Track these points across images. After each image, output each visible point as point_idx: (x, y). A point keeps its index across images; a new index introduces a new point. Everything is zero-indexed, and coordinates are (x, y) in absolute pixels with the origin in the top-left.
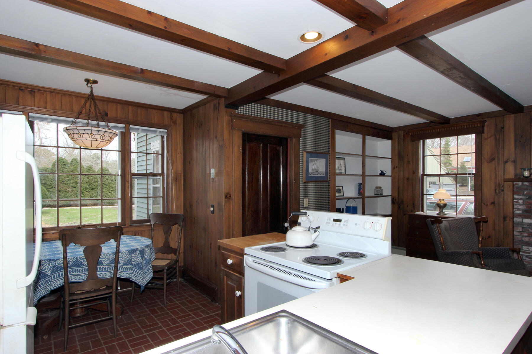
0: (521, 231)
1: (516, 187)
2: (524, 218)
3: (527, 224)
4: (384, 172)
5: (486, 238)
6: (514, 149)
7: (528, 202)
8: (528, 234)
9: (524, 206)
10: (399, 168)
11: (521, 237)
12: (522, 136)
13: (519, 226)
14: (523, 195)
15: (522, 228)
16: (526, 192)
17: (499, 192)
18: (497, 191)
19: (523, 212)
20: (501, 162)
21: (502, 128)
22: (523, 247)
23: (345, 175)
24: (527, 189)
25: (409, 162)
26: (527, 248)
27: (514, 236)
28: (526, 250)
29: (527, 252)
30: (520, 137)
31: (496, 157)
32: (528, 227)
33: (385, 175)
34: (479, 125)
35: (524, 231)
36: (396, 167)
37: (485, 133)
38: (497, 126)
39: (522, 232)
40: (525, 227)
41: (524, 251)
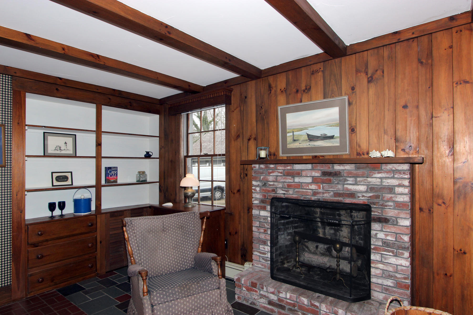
0: (258, 226)
1: (254, 171)
2: (261, 210)
3: (263, 217)
4: (150, 153)
5: (234, 234)
6: (255, 124)
7: (264, 190)
8: (264, 229)
9: (261, 195)
10: (165, 148)
11: (258, 233)
12: (261, 107)
13: (257, 220)
14: (260, 181)
15: (259, 222)
16: (262, 177)
17: (244, 177)
18: (242, 176)
19: (260, 202)
20: (246, 141)
21: (246, 97)
22: (261, 246)
23: (76, 157)
24: (262, 173)
25: (172, 140)
26: (263, 248)
27: (253, 232)
28: (262, 250)
29: (263, 253)
30: (260, 107)
31: (241, 134)
32: (264, 221)
33: (151, 157)
34: (222, 94)
35: (260, 226)
36: (163, 147)
37: (232, 104)
38: (241, 95)
39: (259, 228)
40: (261, 221)
41: (261, 251)
